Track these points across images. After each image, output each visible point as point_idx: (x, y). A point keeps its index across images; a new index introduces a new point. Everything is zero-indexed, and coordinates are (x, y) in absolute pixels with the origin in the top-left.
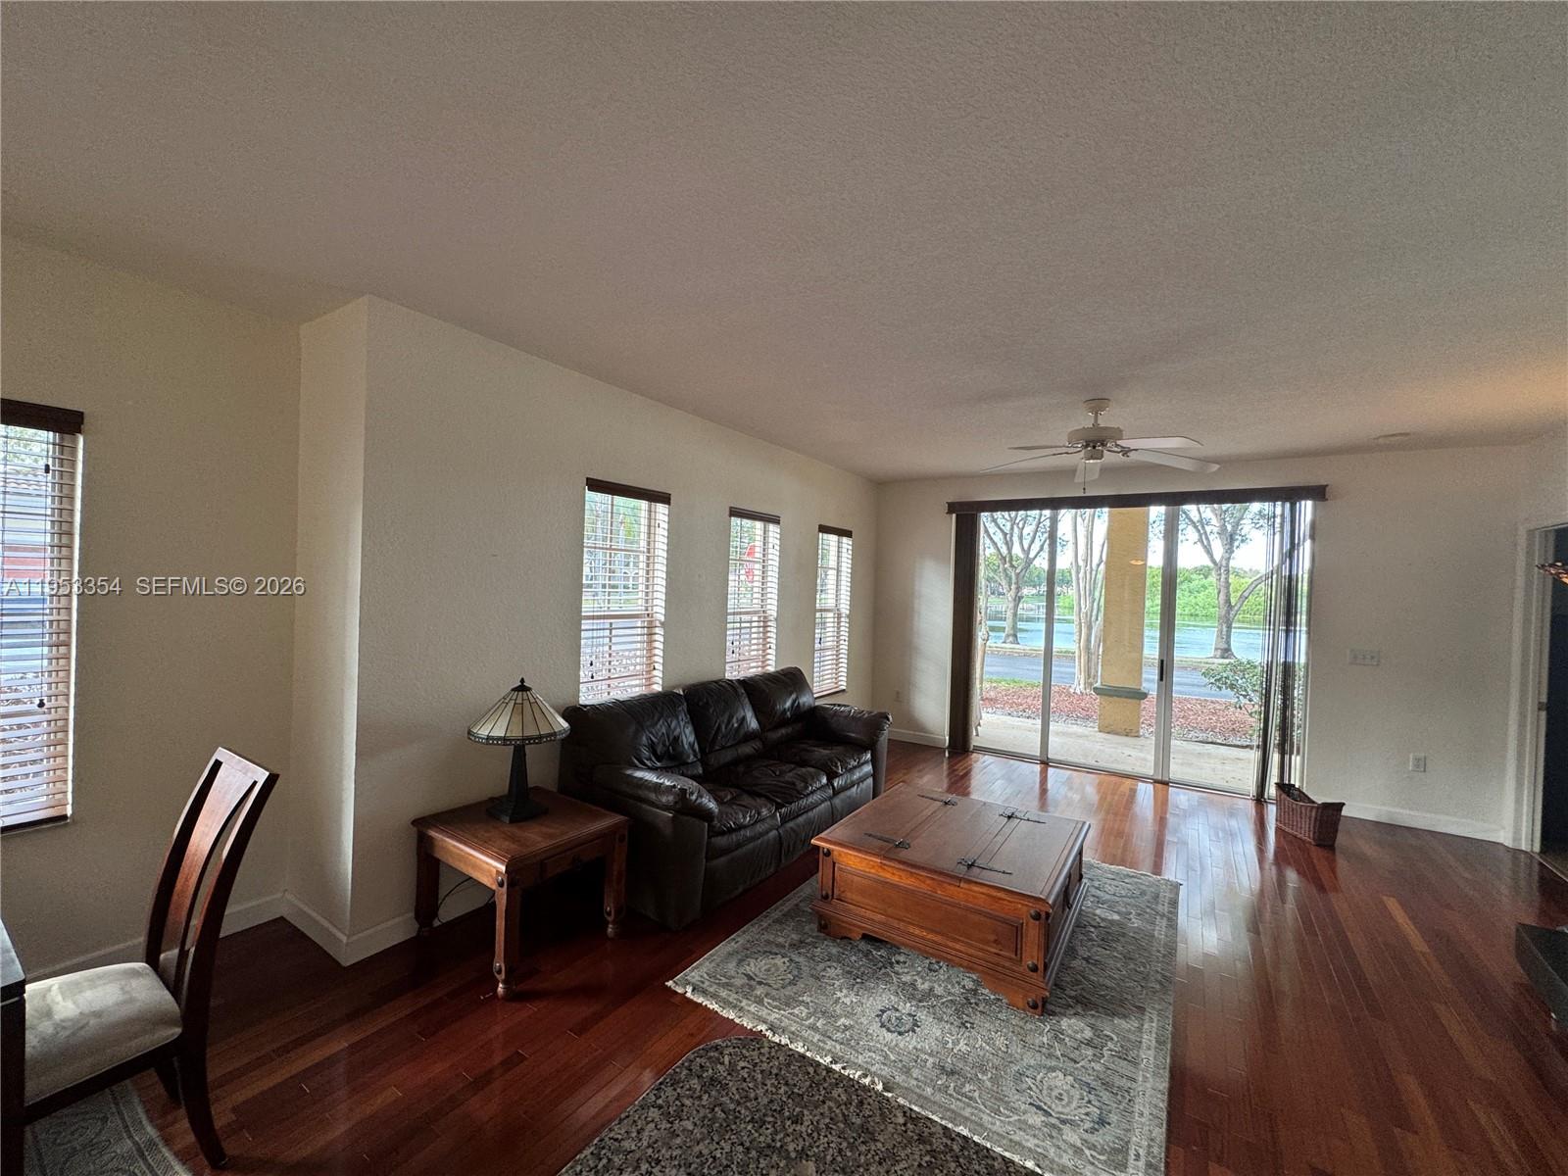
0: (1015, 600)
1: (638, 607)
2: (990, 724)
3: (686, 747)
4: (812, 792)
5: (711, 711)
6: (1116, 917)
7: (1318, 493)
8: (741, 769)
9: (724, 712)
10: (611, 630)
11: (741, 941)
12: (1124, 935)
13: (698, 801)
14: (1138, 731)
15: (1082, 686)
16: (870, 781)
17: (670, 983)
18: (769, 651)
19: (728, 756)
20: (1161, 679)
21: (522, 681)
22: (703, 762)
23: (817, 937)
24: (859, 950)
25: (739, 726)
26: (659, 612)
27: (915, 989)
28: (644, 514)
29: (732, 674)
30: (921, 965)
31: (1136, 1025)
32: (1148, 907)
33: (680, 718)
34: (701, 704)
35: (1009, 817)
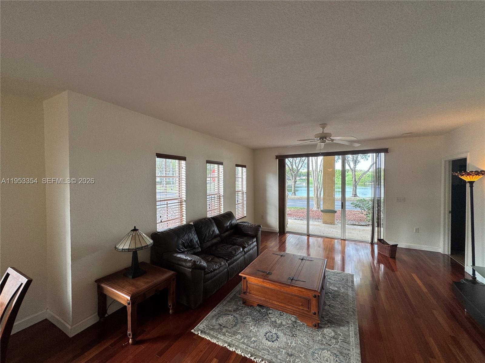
0: (294, 182)
1: (176, 195)
2: (291, 223)
3: (195, 242)
4: (238, 254)
5: (203, 229)
6: (336, 289)
7: (386, 151)
8: (214, 248)
9: (207, 229)
10: (167, 205)
11: (217, 311)
12: (339, 295)
13: (200, 264)
14: (334, 223)
15: (316, 208)
16: (256, 247)
17: (192, 331)
18: (221, 206)
19: (209, 244)
20: (342, 208)
21: (135, 227)
22: (201, 247)
23: (242, 306)
24: (257, 310)
25: (213, 233)
26: (184, 197)
27: (276, 323)
28: (177, 164)
29: (210, 215)
30: (277, 313)
31: (347, 329)
32: (345, 284)
33: (193, 233)
34: (199, 227)
35: (302, 260)
